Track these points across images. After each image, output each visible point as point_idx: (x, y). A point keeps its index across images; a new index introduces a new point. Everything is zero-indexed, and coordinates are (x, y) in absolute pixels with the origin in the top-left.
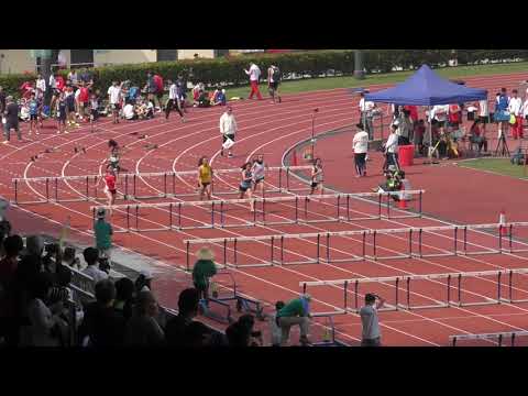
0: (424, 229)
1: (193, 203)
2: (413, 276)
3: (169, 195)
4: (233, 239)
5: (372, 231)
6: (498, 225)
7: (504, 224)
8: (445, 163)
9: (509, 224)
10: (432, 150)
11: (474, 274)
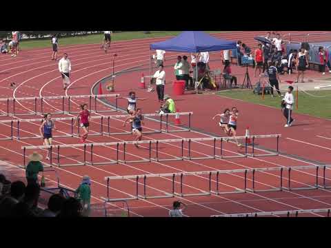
0: (192, 140)
1: (28, 120)
2: (185, 173)
3: (11, 115)
4: (57, 146)
5: (156, 141)
6: (245, 137)
7: (248, 137)
8: (207, 93)
9: (252, 136)
10: (197, 84)
11: (228, 172)
